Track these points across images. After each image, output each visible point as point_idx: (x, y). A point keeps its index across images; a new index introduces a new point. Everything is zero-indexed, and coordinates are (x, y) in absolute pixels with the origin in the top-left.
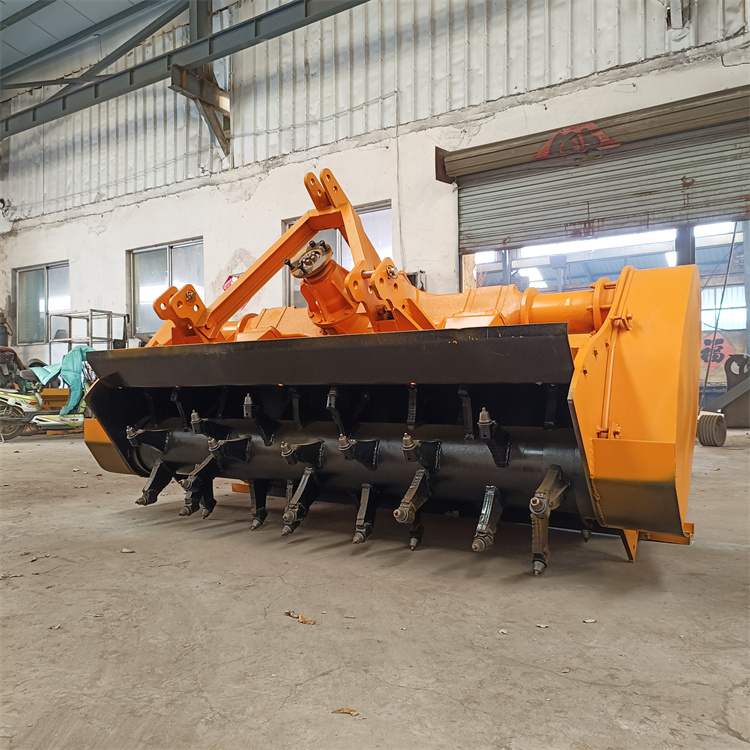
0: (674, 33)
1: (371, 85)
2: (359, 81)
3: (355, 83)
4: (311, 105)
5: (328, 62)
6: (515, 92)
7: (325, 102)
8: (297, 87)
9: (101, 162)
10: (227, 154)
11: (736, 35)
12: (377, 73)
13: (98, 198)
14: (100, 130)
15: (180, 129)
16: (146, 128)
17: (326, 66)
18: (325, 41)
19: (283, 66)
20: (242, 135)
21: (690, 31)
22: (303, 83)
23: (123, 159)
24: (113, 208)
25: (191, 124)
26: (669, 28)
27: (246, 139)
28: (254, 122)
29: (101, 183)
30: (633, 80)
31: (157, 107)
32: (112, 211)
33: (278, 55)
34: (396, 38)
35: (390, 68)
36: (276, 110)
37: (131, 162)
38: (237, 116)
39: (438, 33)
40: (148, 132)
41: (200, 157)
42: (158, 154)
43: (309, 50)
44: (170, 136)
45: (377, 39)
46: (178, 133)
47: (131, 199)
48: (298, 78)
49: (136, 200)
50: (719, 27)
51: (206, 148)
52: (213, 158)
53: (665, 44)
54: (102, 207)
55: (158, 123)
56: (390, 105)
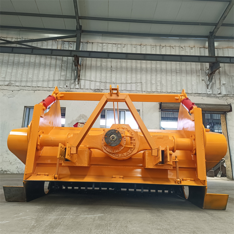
0: (208, 90)
1: (133, 79)
2: (129, 76)
3: (128, 77)
4: (112, 78)
5: (119, 69)
6: (174, 92)
7: (117, 79)
8: (108, 72)
9: (13, 72)
10: (78, 84)
11: (220, 94)
12: (135, 76)
13: (10, 84)
14: (14, 61)
15: (57, 71)
16: (40, 66)
17: (118, 69)
18: (118, 63)
19: (103, 65)
20: (86, 80)
21: (211, 90)
22: (110, 72)
23: (26, 74)
24: (19, 89)
25: (62, 71)
26: (208, 89)
27: (87, 81)
28: (91, 77)
29: (12, 79)
30: (201, 97)
31: (47, 61)
32: (19, 91)
33: (101, 61)
34: (141, 70)
35: (139, 76)
36: (99, 76)
37: (30, 76)
38: (84, 74)
39: (153, 72)
40: (41, 68)
41: (65, 82)
42: (45, 76)
43: (112, 63)
44: (52, 72)
45: (135, 68)
46: (56, 72)
47: (30, 89)
48: (108, 70)
49: (33, 89)
50: (216, 91)
51: (68, 80)
52: (71, 84)
53: (207, 92)
54: (12, 88)
55: (46, 66)
56: (139, 85)
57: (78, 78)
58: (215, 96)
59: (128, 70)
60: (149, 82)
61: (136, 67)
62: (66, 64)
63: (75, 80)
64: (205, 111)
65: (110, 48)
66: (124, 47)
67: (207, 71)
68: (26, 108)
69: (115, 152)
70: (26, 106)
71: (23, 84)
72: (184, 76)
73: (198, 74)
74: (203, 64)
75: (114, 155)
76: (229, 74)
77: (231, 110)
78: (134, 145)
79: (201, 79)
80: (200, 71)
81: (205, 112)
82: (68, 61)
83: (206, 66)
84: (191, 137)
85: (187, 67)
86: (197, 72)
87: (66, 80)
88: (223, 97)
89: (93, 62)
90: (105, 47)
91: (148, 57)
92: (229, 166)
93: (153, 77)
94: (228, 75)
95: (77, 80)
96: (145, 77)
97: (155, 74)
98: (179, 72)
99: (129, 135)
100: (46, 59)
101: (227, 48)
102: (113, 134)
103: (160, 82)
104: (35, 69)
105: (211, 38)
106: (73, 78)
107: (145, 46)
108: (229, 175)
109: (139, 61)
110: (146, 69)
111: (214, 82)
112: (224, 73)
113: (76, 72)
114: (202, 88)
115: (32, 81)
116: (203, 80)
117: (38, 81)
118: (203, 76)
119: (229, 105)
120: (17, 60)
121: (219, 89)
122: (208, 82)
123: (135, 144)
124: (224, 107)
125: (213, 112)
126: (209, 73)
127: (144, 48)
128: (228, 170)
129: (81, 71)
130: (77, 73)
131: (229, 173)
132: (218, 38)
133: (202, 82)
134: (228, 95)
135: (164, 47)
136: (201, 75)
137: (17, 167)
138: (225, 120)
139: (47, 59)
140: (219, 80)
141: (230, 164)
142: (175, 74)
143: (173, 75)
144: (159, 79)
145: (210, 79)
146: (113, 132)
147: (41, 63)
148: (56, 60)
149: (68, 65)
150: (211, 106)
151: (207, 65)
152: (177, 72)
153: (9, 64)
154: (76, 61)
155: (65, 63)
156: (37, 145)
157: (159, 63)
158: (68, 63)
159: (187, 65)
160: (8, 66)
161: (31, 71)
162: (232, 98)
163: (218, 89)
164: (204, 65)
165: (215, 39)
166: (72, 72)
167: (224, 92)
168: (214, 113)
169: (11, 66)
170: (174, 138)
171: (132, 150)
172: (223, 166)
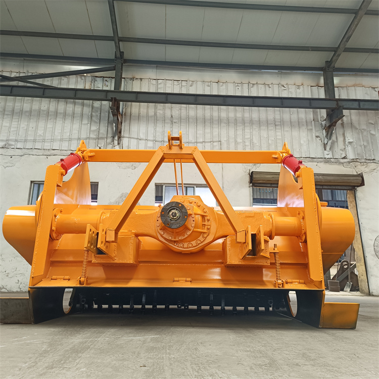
0: (326, 152)
1: (206, 135)
3: (198, 132)
5: (184, 119)
8: (166, 125)
9: (12, 126)
10: (118, 144)
11: (344, 158)
12: (209, 131)
13: (7, 146)
14: (14, 108)
15: (84, 124)
16: (56, 117)
17: (182, 120)
18: (182, 111)
19: (158, 114)
20: (130, 138)
21: (331, 152)
22: (170, 124)
23: (34, 129)
24: (22, 154)
25: (92, 123)
26: (325, 150)
27: (132, 140)
28: (138, 133)
29: (11, 138)
30: (316, 163)
31: (67, 108)
32: (21, 156)
33: (156, 108)
34: (220, 121)
35: (216, 131)
36: (153, 132)
37: (40, 132)
38: (127, 128)
39: (238, 124)
40: (58, 119)
41: (98, 141)
42: (65, 132)
43: (173, 111)
44: (76, 126)
45: (209, 118)
46: (82, 126)
47: (40, 152)
48: (166, 121)
49: (45, 154)
50: (339, 154)
51: (102, 138)
52: (107, 144)
53: (324, 155)
54: (11, 152)
55: (67, 117)
56: (216, 146)
57: (118, 134)
58: (337, 162)
59: (198, 122)
60: (232, 140)
61: (212, 116)
62: (99, 112)
63: (113, 137)
64: (323, 185)
65: (169, 87)
66: (191, 86)
67: (324, 123)
68: (33, 184)
69: (177, 239)
70: (34, 181)
71: (29, 145)
72: (287, 131)
73: (310, 127)
74: (317, 112)
75: (175, 244)
76: (358, 127)
77: (362, 184)
78: (208, 229)
79: (314, 134)
80: (313, 122)
81: (321, 187)
82: (102, 108)
83: (322, 115)
84: (299, 214)
85: (292, 116)
86: (307, 123)
87: (98, 139)
88: (349, 162)
89: (142, 110)
90: (162, 86)
91: (229, 101)
92: (363, 273)
93: (238, 133)
94: (357, 129)
95: (116, 138)
96: (225, 132)
97: (241, 127)
98: (280, 124)
99: (199, 212)
100: (66, 105)
101: (354, 86)
102: (174, 209)
103: (250, 139)
104: (49, 121)
105: (328, 70)
106: (110, 135)
107: (224, 85)
108: (364, 289)
109: (215, 107)
110: (228, 119)
111: (335, 140)
112: (350, 125)
113: (114, 124)
114: (316, 149)
115: (44, 141)
116: (317, 137)
117: (52, 140)
118: (318, 131)
119: (359, 175)
120: (19, 107)
121: (343, 151)
122: (326, 140)
123: (209, 227)
124: (352, 178)
125: (334, 188)
126: (327, 125)
127: (224, 87)
128: (362, 280)
129: (123, 124)
130: (117, 127)
131: (363, 285)
132: (340, 71)
133: (316, 139)
134: (358, 160)
135: (255, 85)
136: (314, 128)
137: (17, 282)
138: (354, 200)
139: (68, 105)
140: (342, 136)
141: (365, 269)
142: (272, 128)
143: (270, 128)
144: (248, 136)
145: (329, 134)
146: (174, 205)
147: (59, 111)
148: (83, 106)
149: (102, 114)
150: (332, 178)
151: (324, 113)
152: (277, 124)
153: (6, 113)
154: (115, 108)
155: (97, 112)
156: (52, 230)
157: (248, 111)
158: (102, 111)
159: (291, 113)
160: (4, 116)
161: (41, 124)
162: (364, 165)
163: (341, 150)
164: (319, 113)
165: (334, 73)
166: (109, 125)
167: (351, 156)
168: (337, 188)
169: (9, 116)
170: (271, 217)
171: (205, 236)
172: (352, 273)
